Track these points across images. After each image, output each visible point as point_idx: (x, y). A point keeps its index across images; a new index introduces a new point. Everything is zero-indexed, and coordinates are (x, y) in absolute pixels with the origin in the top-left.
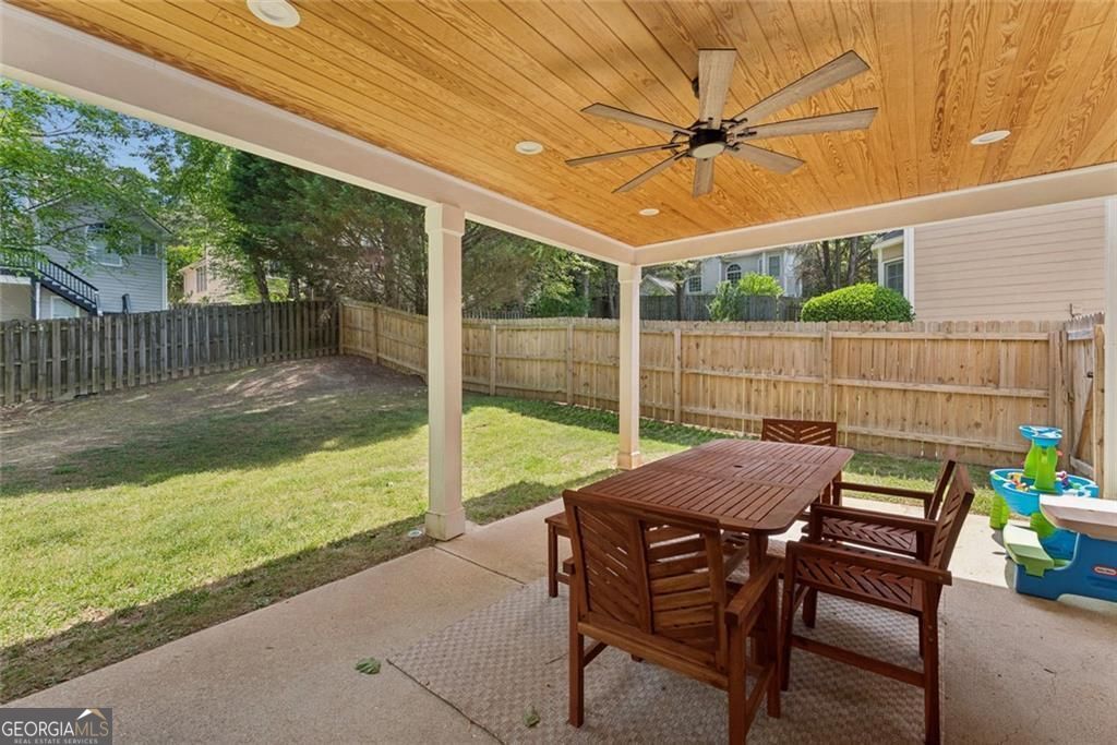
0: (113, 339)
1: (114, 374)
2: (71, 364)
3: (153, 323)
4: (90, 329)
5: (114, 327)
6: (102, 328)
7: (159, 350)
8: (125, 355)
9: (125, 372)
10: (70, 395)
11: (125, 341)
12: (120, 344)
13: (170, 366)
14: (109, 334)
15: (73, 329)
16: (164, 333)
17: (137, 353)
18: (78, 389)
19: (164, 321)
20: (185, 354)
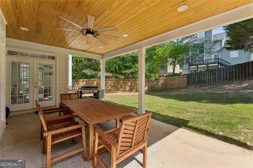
0: (206, 75)
1: (206, 82)
2: (199, 80)
3: (214, 71)
4: (202, 73)
5: (206, 73)
6: (204, 73)
7: (215, 77)
8: (208, 78)
9: (208, 82)
10: (199, 86)
11: (208, 75)
12: (207, 76)
13: (218, 81)
14: (205, 74)
15: (199, 74)
16: (217, 74)
17: (211, 78)
18: (200, 85)
19: (217, 71)
20: (222, 78)
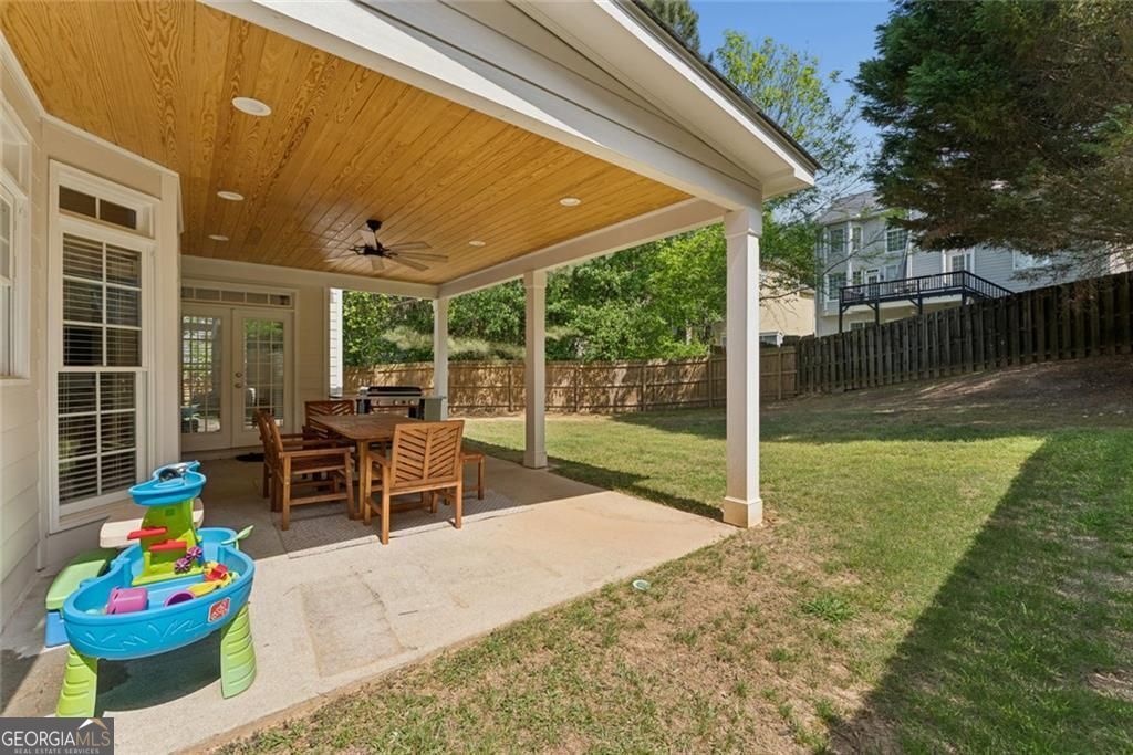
0: (867, 346)
1: (868, 374)
2: (841, 367)
3: (897, 331)
4: (851, 340)
5: (867, 337)
6: (859, 339)
7: (902, 354)
8: (876, 359)
9: (876, 373)
10: (841, 389)
11: (875, 347)
12: (871, 350)
13: (911, 368)
14: (864, 343)
15: (841, 341)
16: (906, 339)
17: (884, 357)
18: (846, 385)
19: (906, 327)
20: (925, 357)
